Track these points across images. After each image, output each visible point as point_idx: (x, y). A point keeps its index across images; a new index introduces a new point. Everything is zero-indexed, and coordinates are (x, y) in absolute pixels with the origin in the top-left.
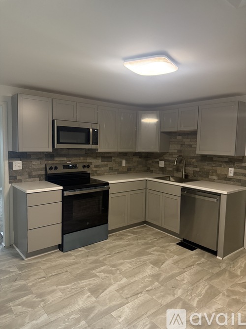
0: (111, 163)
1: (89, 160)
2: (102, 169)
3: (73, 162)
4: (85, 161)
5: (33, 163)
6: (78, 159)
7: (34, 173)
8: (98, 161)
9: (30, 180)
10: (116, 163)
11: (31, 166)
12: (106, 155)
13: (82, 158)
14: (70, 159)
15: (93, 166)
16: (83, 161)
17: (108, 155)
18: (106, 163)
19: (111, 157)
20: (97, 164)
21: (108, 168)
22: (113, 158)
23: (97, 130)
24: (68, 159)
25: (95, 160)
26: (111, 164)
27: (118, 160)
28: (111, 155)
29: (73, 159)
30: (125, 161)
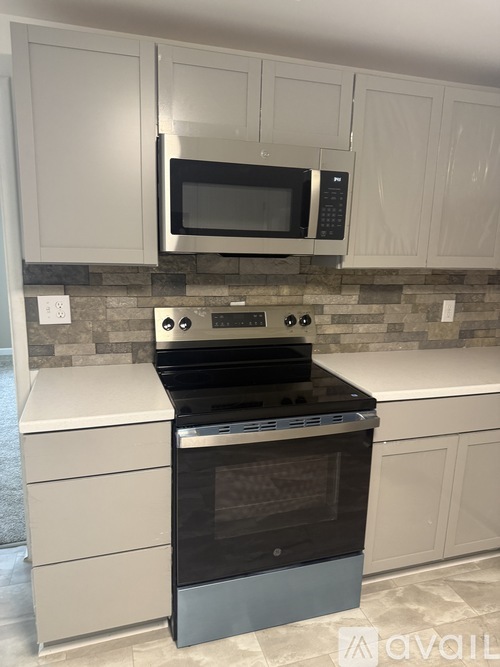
0: (396, 308)
1: (311, 297)
2: (361, 328)
3: (253, 301)
4: (295, 299)
5: (113, 301)
6: (272, 291)
7: (115, 337)
8: (348, 302)
9: (100, 359)
10: (415, 310)
11: (105, 313)
12: (378, 281)
13: (285, 290)
14: (242, 291)
15: (327, 319)
16: (288, 300)
17: (387, 281)
18: (375, 308)
19: (400, 288)
20: (343, 310)
21: (383, 328)
22: (407, 291)
23: (345, 176)
24: (235, 291)
25: (336, 299)
26: (395, 312)
27: (425, 297)
28: (400, 281)
29: (254, 292)
30: (453, 303)
